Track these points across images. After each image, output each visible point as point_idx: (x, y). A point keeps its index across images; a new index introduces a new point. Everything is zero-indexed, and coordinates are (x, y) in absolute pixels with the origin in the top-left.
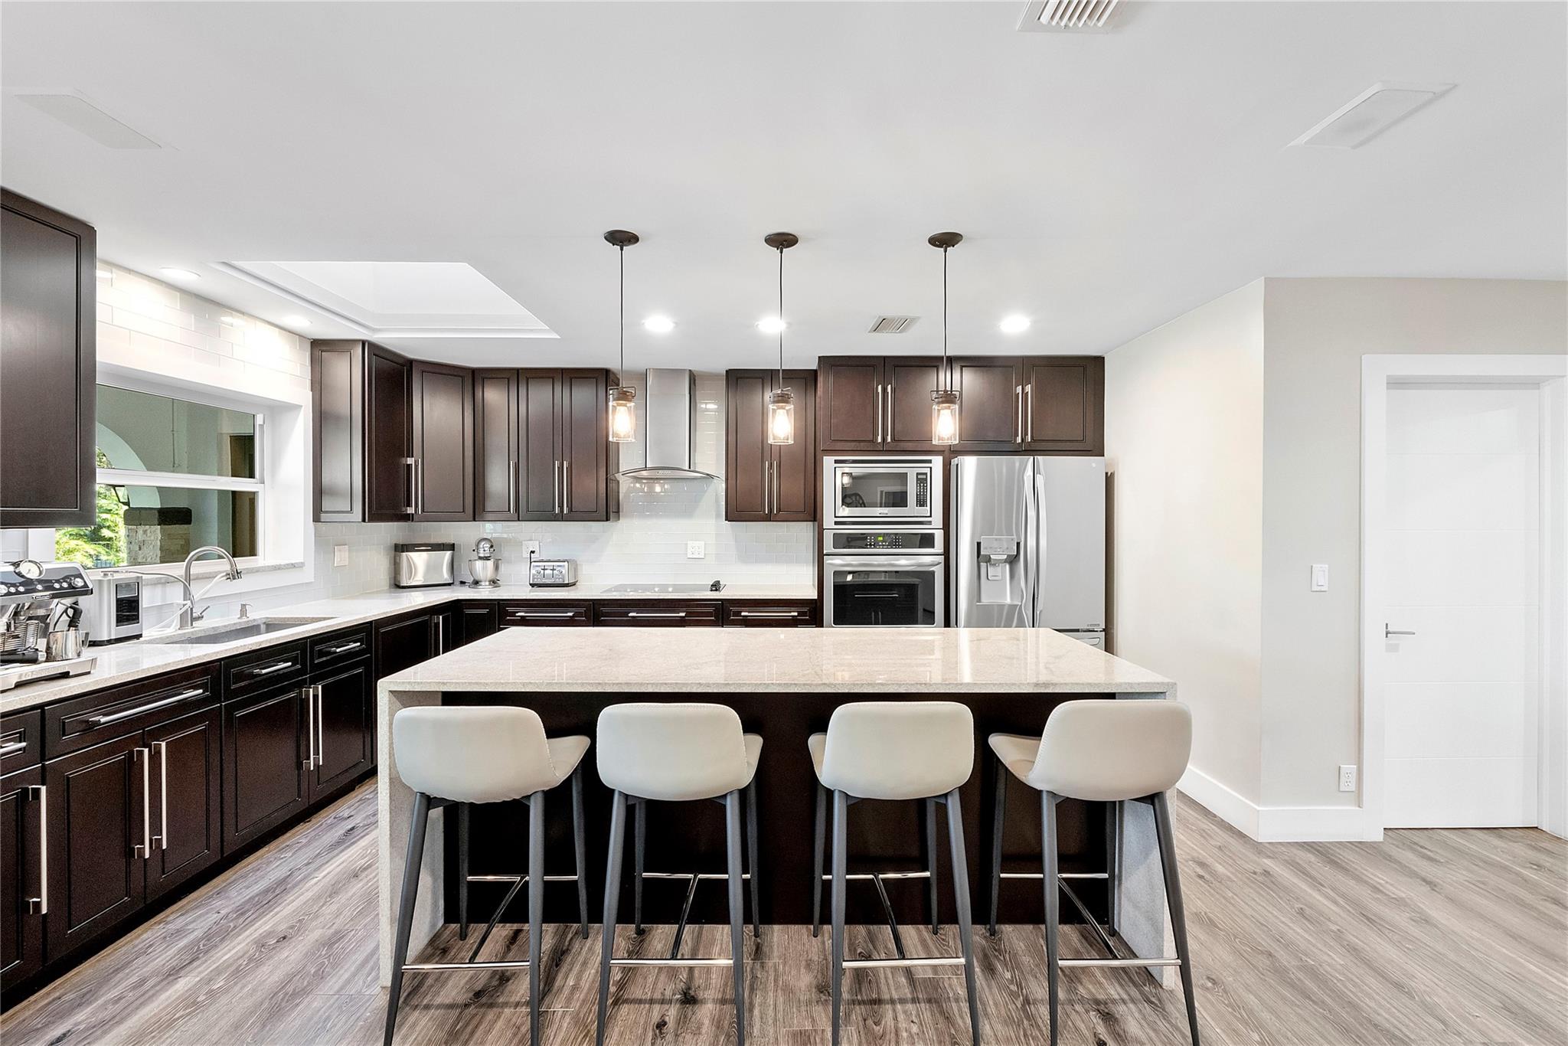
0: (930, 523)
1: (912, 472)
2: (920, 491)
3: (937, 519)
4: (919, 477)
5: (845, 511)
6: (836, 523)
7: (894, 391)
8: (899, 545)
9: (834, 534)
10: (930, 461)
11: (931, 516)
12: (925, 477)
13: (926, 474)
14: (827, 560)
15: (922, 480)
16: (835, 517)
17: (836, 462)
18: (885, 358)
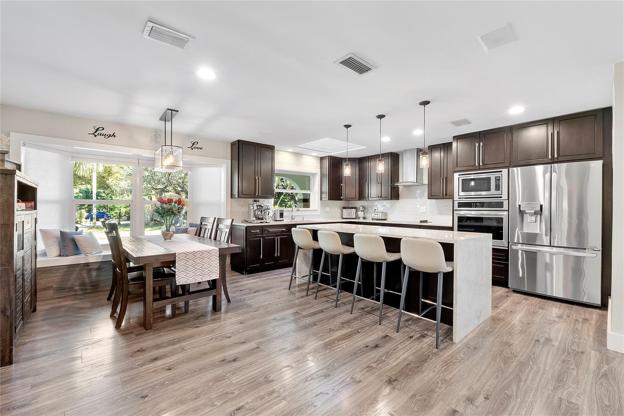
0: (501, 197)
1: (493, 177)
2: (497, 184)
3: (505, 196)
4: (497, 178)
5: (462, 194)
6: (459, 198)
7: (484, 144)
8: (486, 207)
9: (458, 202)
10: (501, 171)
11: (502, 195)
12: (499, 178)
13: (500, 177)
14: (455, 212)
15: (498, 180)
16: (459, 196)
17: (459, 175)
18: (480, 132)
